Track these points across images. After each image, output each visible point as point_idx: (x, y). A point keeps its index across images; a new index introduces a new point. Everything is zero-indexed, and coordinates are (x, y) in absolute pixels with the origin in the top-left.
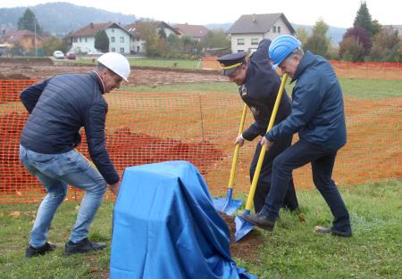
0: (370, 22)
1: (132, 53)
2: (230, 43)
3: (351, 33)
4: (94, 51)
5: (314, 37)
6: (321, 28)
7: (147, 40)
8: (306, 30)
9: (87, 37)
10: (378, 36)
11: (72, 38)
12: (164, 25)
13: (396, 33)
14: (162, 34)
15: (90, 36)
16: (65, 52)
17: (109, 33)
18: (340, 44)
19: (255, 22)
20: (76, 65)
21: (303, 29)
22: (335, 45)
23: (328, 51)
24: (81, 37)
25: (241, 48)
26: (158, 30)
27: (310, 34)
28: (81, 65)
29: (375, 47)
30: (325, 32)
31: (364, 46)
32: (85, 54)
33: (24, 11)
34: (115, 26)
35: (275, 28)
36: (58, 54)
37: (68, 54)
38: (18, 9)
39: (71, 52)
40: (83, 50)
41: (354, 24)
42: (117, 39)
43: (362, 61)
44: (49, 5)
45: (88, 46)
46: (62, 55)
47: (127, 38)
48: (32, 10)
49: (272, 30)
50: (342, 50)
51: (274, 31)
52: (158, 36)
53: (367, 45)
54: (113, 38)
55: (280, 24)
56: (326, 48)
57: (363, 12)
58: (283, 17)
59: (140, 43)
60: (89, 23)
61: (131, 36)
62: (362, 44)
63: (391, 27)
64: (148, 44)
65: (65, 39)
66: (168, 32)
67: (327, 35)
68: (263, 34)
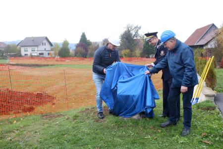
0: (86, 41)
2: (20, 51)
3: (78, 46)
5: (63, 47)
6: (66, 44)
8: (59, 45)
10: (90, 47)
13: (98, 45)
19: (33, 40)
21: (57, 45)
22: (72, 49)
25: (26, 53)
27: (61, 46)
29: (90, 51)
35: (43, 43)
41: (80, 41)
43: (86, 57)
49: (41, 44)
51: (43, 45)
53: (87, 51)
55: (45, 41)
56: (69, 52)
57: (84, 36)
58: (46, 38)
62: (84, 50)
63: (96, 43)
67: (69, 46)
68: (37, 46)
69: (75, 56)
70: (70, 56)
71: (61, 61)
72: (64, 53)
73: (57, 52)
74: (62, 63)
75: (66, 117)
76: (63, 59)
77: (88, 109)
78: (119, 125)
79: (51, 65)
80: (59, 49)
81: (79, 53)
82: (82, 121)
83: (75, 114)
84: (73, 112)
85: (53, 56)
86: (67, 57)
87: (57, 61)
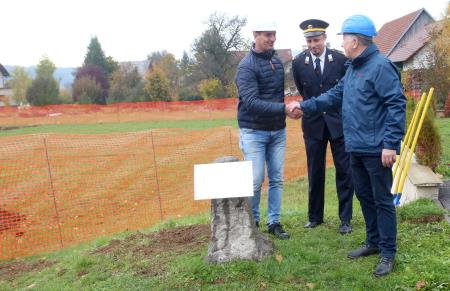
0: (103, 59)
3: (80, 73)
5: (40, 79)
6: (46, 69)
10: (115, 75)
13: (136, 71)
22: (65, 83)
27: (33, 76)
29: (114, 87)
30: (52, 72)
31: (103, 86)
41: (87, 61)
43: (103, 104)
50: (77, 92)
53: (106, 86)
56: (57, 91)
57: (95, 49)
62: (99, 85)
63: (129, 64)
67: (56, 76)
69: (75, 100)
70: (60, 103)
71: (38, 115)
72: (41, 92)
73: (23, 91)
74: (40, 121)
75: (58, 269)
76: (42, 111)
77: (118, 242)
78: (204, 278)
79: (7, 129)
80: (28, 84)
81: (85, 93)
82: (102, 275)
83: (80, 258)
84: (76, 254)
85: (13, 103)
86: (50, 104)
87: (25, 115)
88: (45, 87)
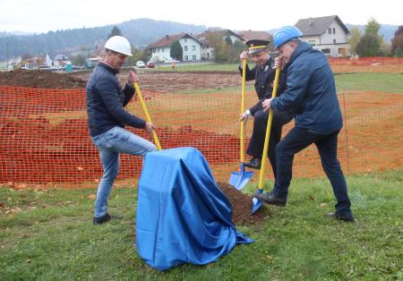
1: (203, 59)
4: (170, 59)
5: (367, 36)
7: (216, 47)
8: (360, 30)
9: (163, 47)
11: (151, 49)
12: (230, 33)
14: (229, 41)
15: (166, 46)
16: (145, 61)
17: (183, 43)
18: (393, 41)
19: (312, 25)
20: (155, 73)
21: (356, 29)
23: (381, 48)
24: (159, 48)
26: (225, 38)
27: (363, 33)
28: (159, 72)
30: (377, 30)
32: (163, 62)
33: (112, 28)
34: (187, 36)
35: (330, 29)
36: (140, 64)
37: (148, 63)
38: (108, 27)
39: (152, 61)
40: (161, 59)
42: (190, 48)
44: (132, 21)
45: (164, 55)
46: (143, 65)
47: (198, 46)
48: (118, 27)
49: (327, 32)
50: (395, 47)
51: (330, 33)
52: (224, 43)
54: (186, 47)
55: (334, 25)
56: (378, 46)
58: (337, 19)
59: (209, 50)
60: (165, 36)
61: (201, 45)
64: (216, 51)
65: (146, 50)
66: (233, 39)
67: (380, 33)
68: (319, 35)
71: (363, 65)
72: (366, 47)
73: (355, 46)
74: (358, 69)
81: (399, 47)
85: (348, 55)
87: (354, 64)
88: (369, 42)
